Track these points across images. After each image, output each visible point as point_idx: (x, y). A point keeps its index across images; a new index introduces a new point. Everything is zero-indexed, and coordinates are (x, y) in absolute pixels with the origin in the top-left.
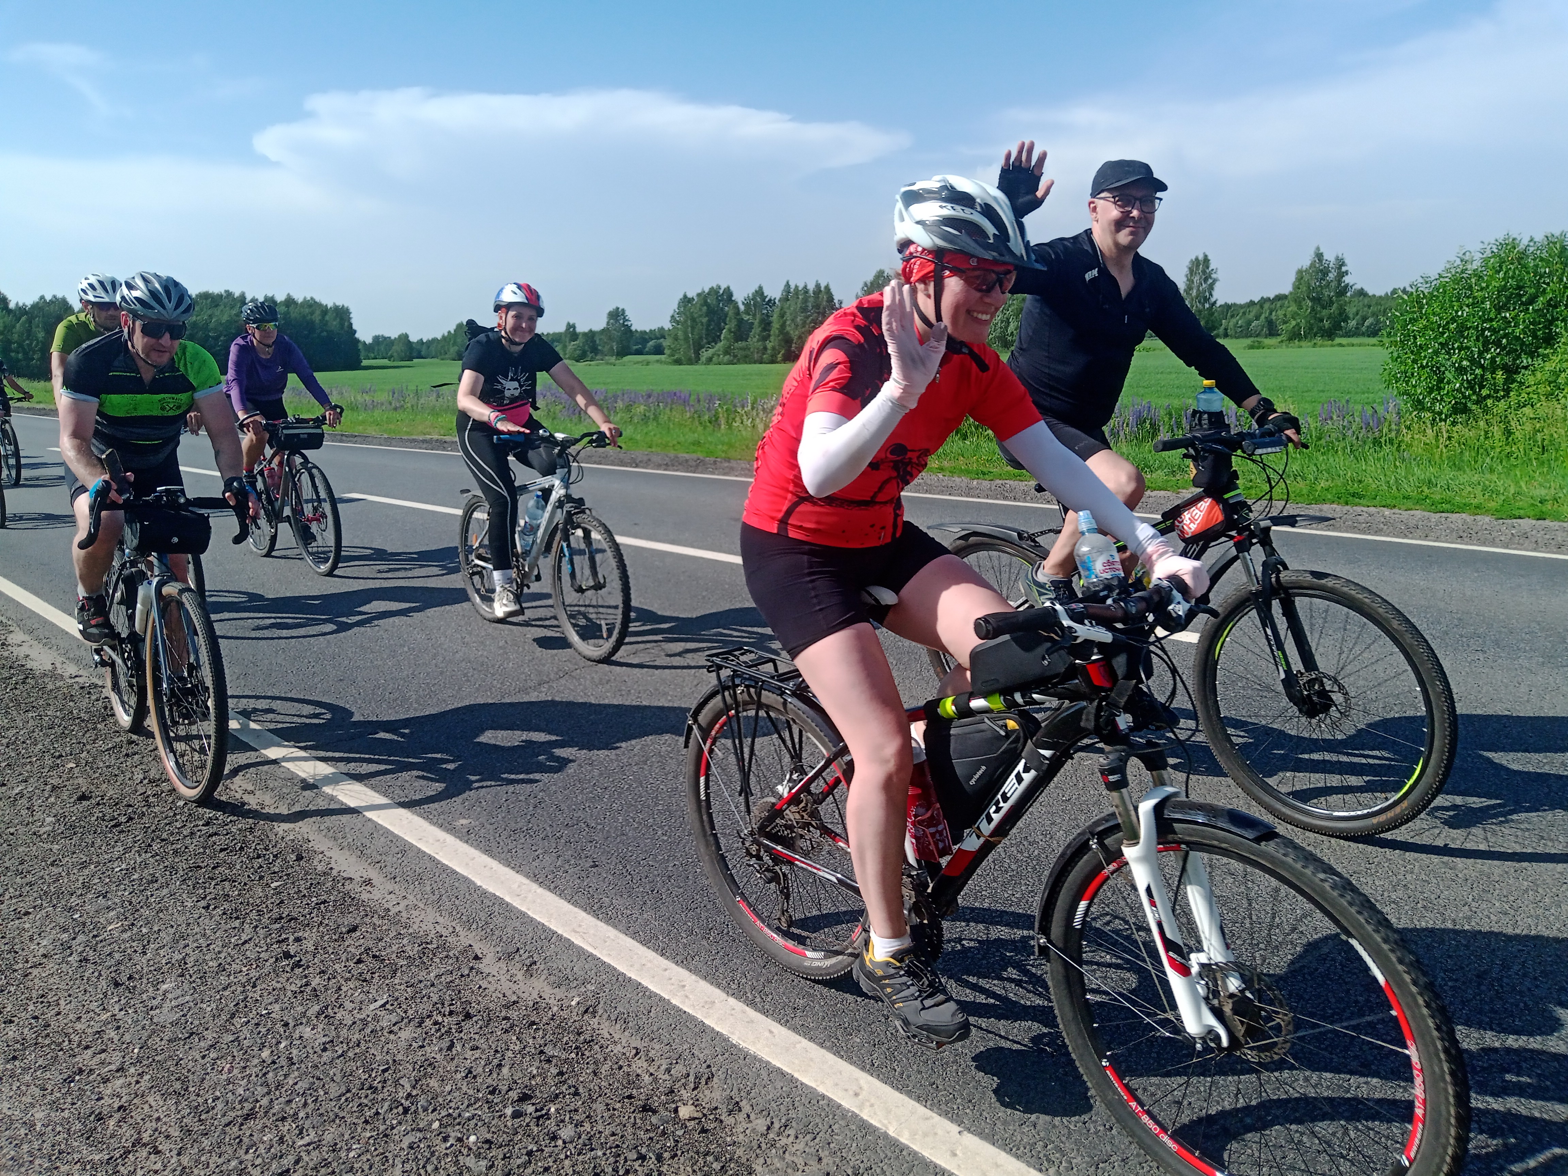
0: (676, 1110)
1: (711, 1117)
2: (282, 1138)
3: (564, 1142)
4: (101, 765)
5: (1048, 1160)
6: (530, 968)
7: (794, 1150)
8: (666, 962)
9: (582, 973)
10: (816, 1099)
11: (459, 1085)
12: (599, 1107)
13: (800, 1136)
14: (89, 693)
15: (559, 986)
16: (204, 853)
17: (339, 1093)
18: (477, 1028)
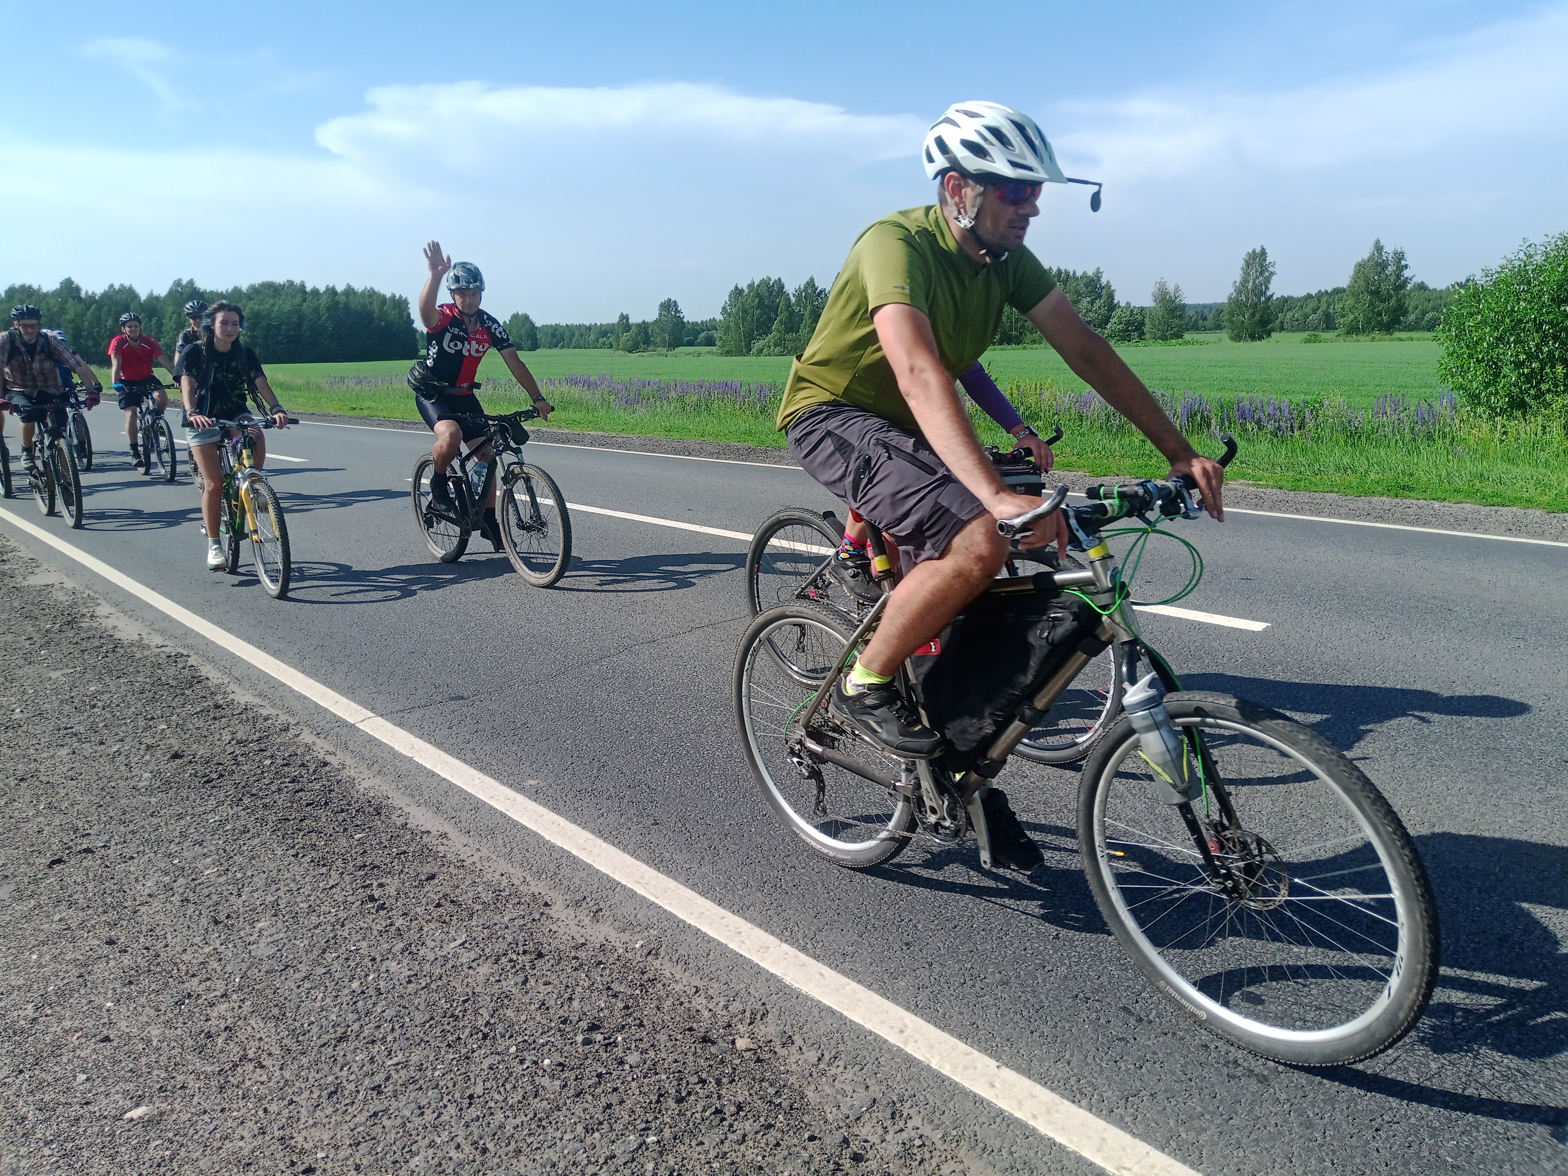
0: (733, 1042)
1: (766, 1049)
2: (372, 1058)
3: (631, 1067)
4: (191, 726)
5: (1081, 1093)
6: (596, 915)
7: (842, 1079)
8: (723, 911)
9: (645, 920)
10: (863, 1034)
11: (533, 1015)
12: (662, 1037)
13: (849, 1067)
14: (176, 662)
15: (624, 931)
16: (292, 807)
17: (423, 1020)
18: (548, 966)
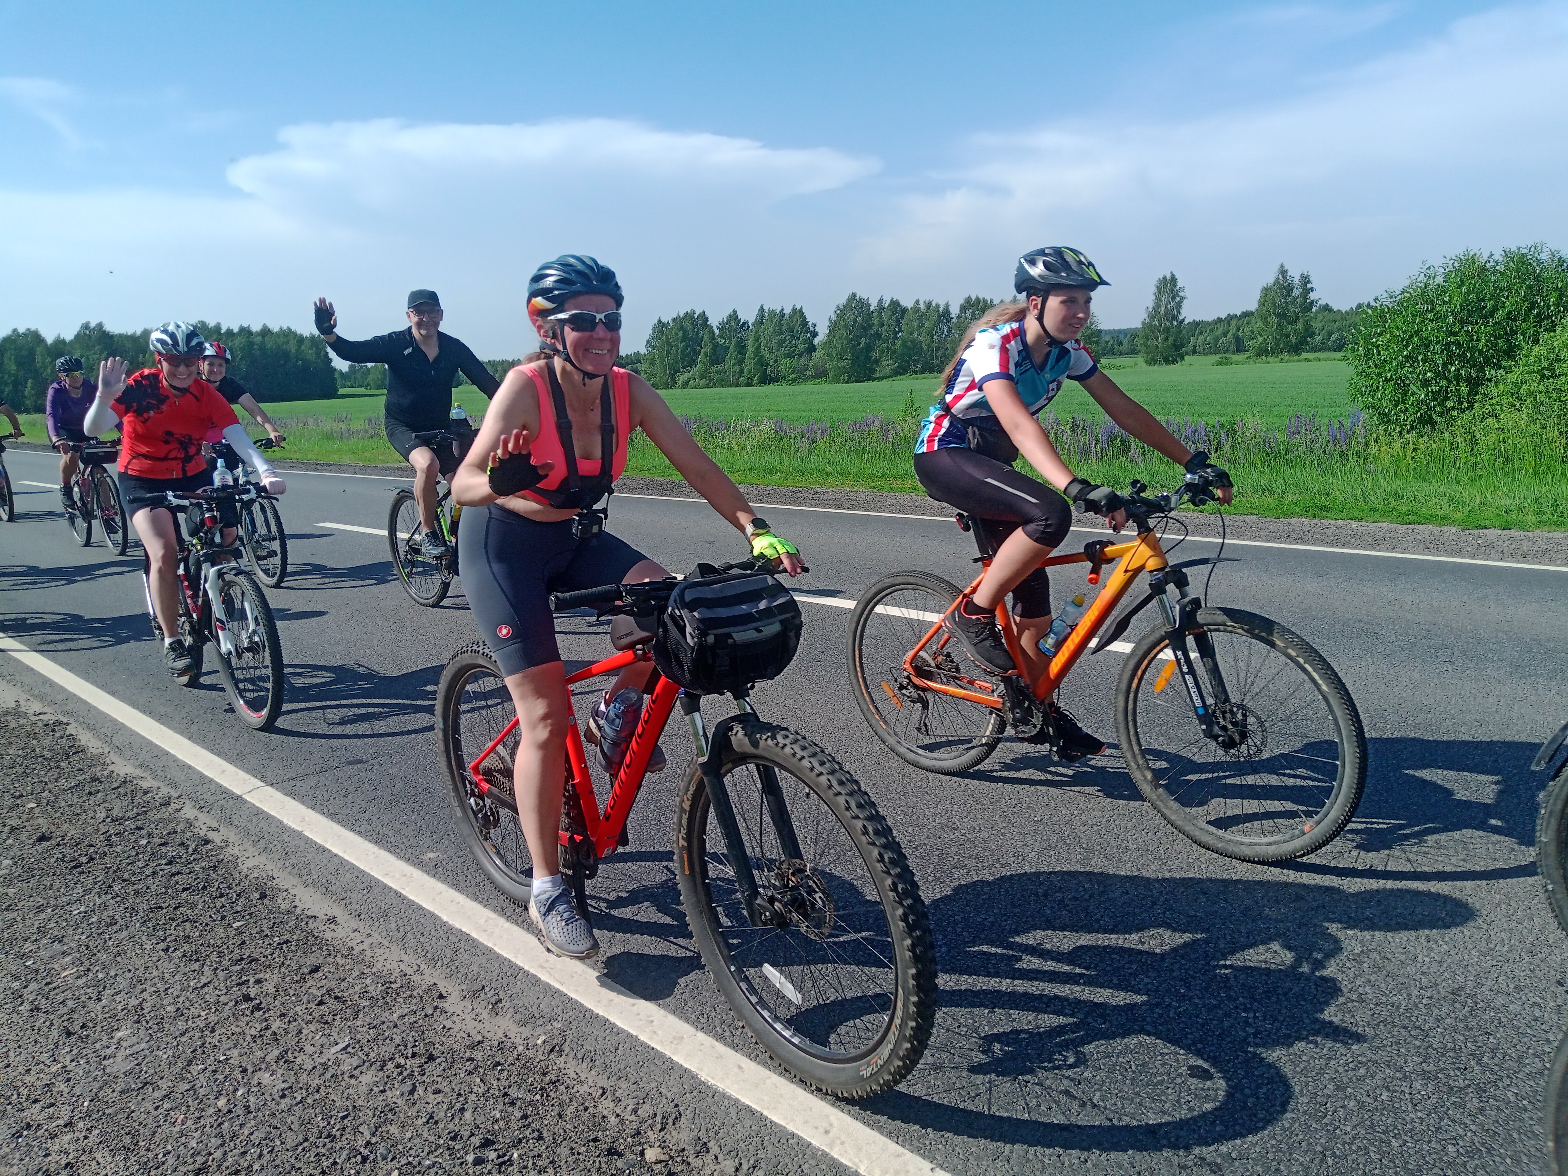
0: (642, 1153)
1: (679, 1159)
4: (63, 803)
6: (495, 1006)
8: (634, 996)
9: (549, 1010)
10: (785, 1137)
11: (420, 1131)
12: (563, 1151)
14: (53, 730)
15: (525, 1024)
16: (166, 893)
17: (297, 1141)
18: (439, 1070)
